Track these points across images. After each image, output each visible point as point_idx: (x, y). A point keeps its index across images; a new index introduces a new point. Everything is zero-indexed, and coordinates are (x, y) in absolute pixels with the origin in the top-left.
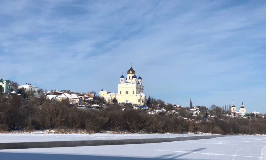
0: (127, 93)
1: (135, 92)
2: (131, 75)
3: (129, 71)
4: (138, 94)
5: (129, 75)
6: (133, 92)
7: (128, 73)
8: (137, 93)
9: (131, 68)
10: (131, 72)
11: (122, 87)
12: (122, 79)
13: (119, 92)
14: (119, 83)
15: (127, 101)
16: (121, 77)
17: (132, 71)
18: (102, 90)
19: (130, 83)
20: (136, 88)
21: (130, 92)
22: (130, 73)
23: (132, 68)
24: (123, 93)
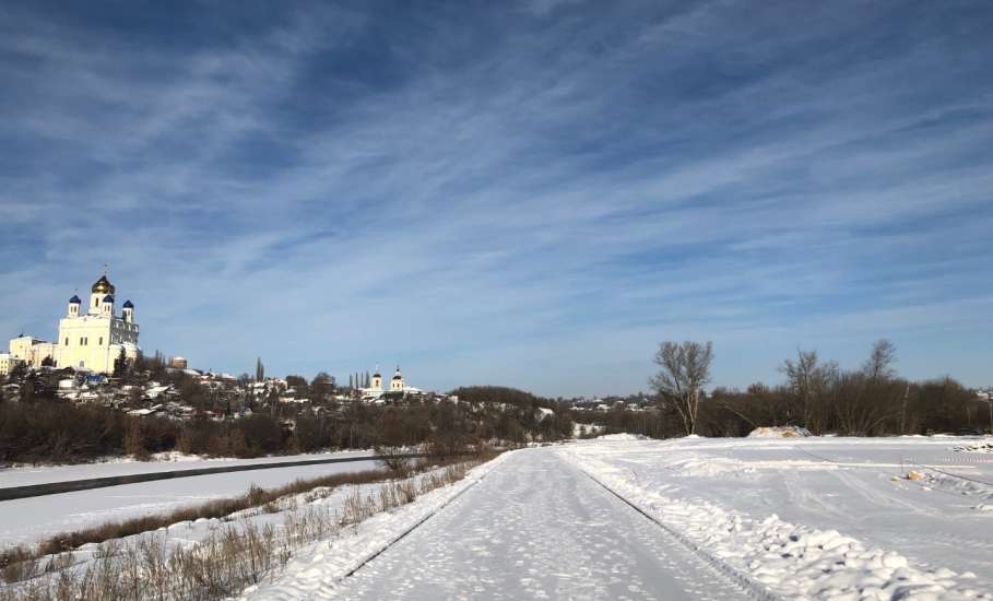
0: (84, 341)
1: (106, 341)
2: (102, 296)
3: (98, 284)
4: (112, 346)
5: (95, 296)
6: (101, 339)
7: (95, 290)
8: (111, 343)
9: (104, 279)
10: (101, 288)
11: (71, 326)
12: (74, 305)
13: (62, 341)
14: (65, 316)
15: (82, 364)
16: (71, 302)
17: (105, 285)
18: (21, 336)
19: (96, 315)
20: (108, 330)
21: (93, 341)
22: (99, 291)
23: (108, 279)
24: (74, 341)
